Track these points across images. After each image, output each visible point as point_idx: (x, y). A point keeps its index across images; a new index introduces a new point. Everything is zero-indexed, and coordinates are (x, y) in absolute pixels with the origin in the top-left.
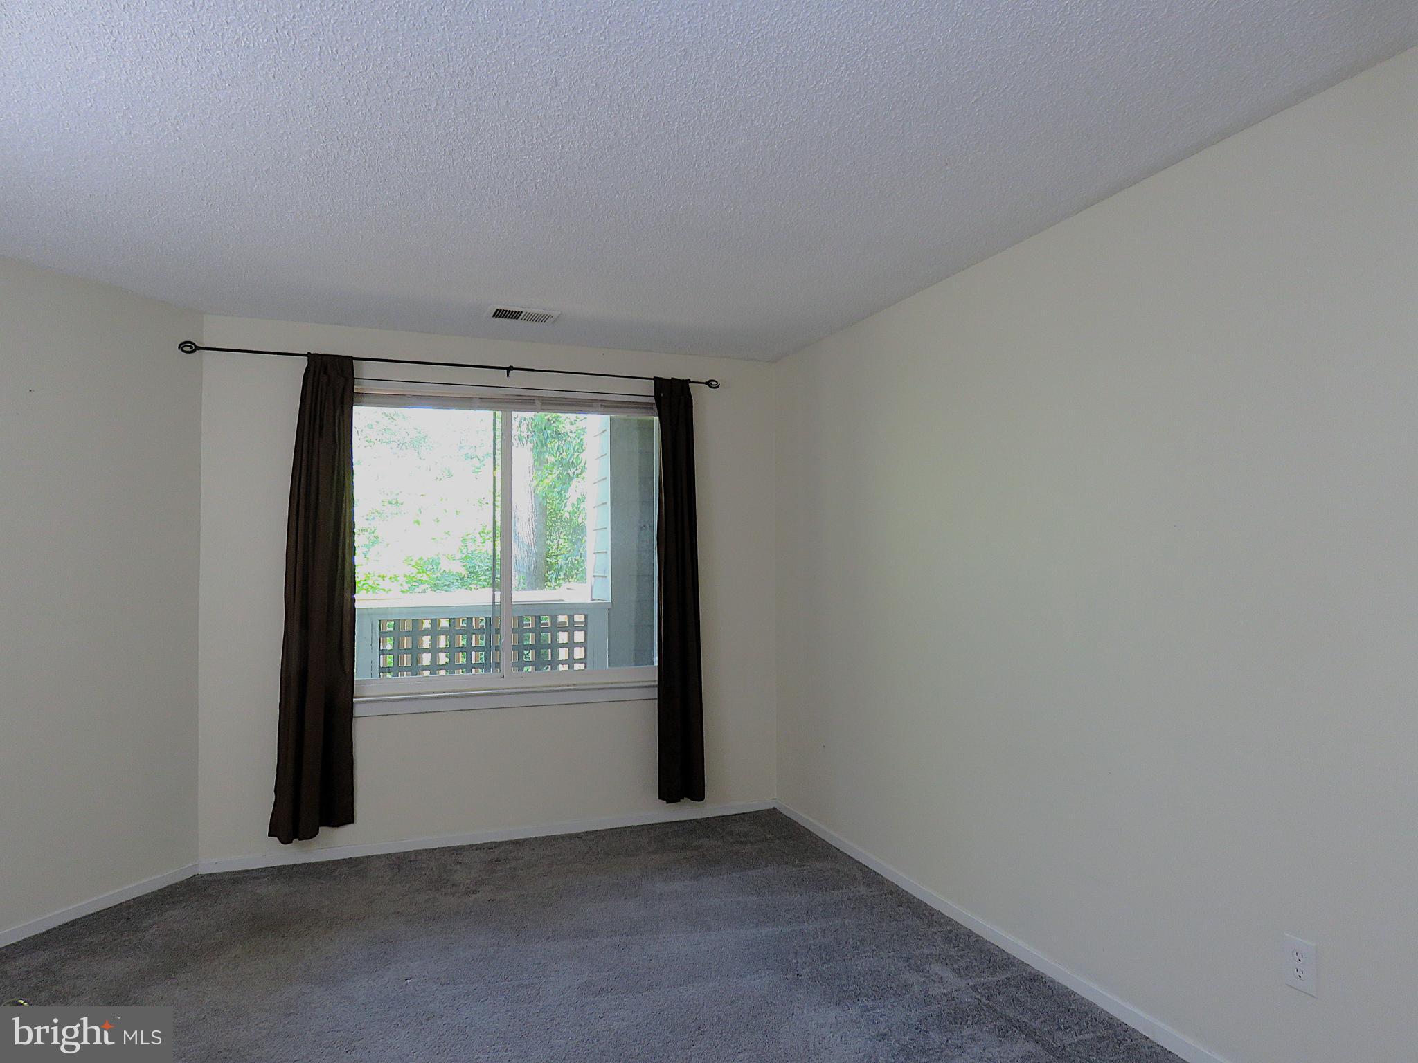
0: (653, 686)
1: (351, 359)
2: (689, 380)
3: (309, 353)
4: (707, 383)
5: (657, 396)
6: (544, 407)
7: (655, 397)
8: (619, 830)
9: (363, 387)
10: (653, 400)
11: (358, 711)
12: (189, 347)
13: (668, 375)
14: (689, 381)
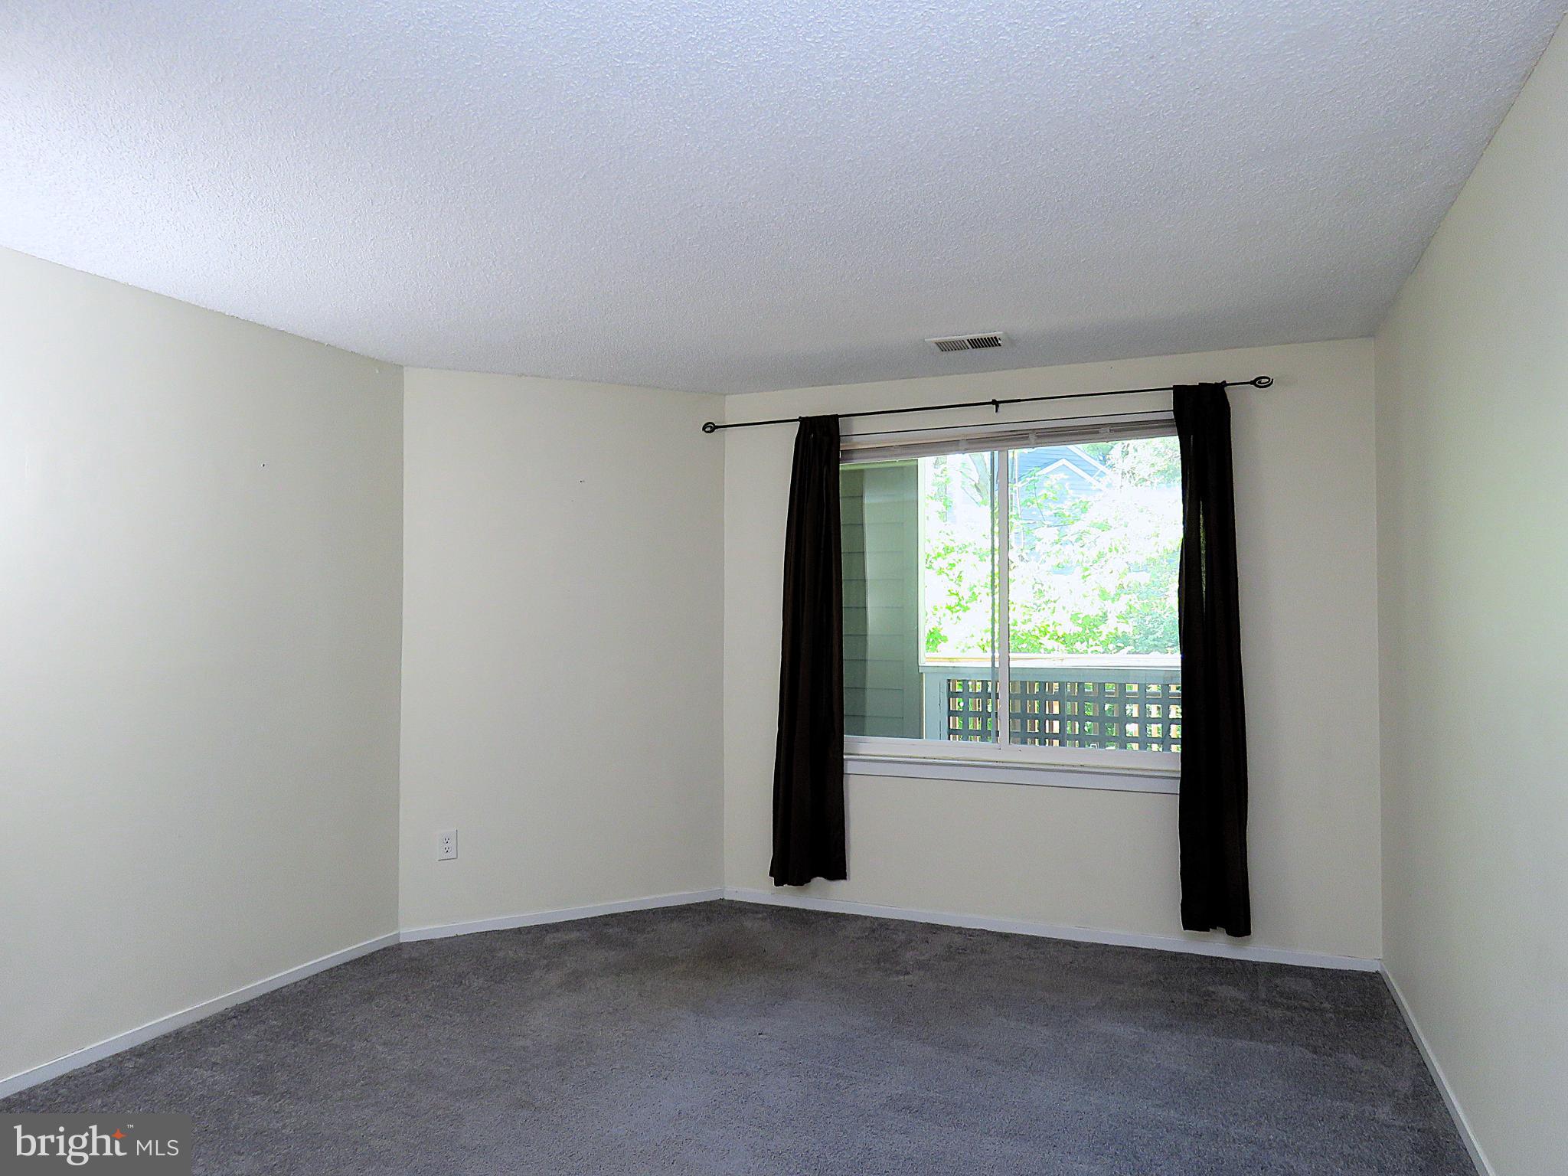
0: (1177, 778)
1: (836, 417)
2: (1225, 382)
3: (800, 417)
4: (1253, 383)
5: (1177, 410)
6: (1039, 441)
7: (1175, 411)
8: (1131, 950)
9: (848, 444)
10: (1172, 416)
11: (850, 767)
12: (710, 428)
13: (1192, 380)
14: (1224, 384)
